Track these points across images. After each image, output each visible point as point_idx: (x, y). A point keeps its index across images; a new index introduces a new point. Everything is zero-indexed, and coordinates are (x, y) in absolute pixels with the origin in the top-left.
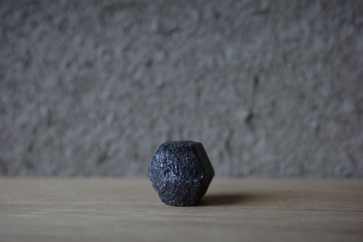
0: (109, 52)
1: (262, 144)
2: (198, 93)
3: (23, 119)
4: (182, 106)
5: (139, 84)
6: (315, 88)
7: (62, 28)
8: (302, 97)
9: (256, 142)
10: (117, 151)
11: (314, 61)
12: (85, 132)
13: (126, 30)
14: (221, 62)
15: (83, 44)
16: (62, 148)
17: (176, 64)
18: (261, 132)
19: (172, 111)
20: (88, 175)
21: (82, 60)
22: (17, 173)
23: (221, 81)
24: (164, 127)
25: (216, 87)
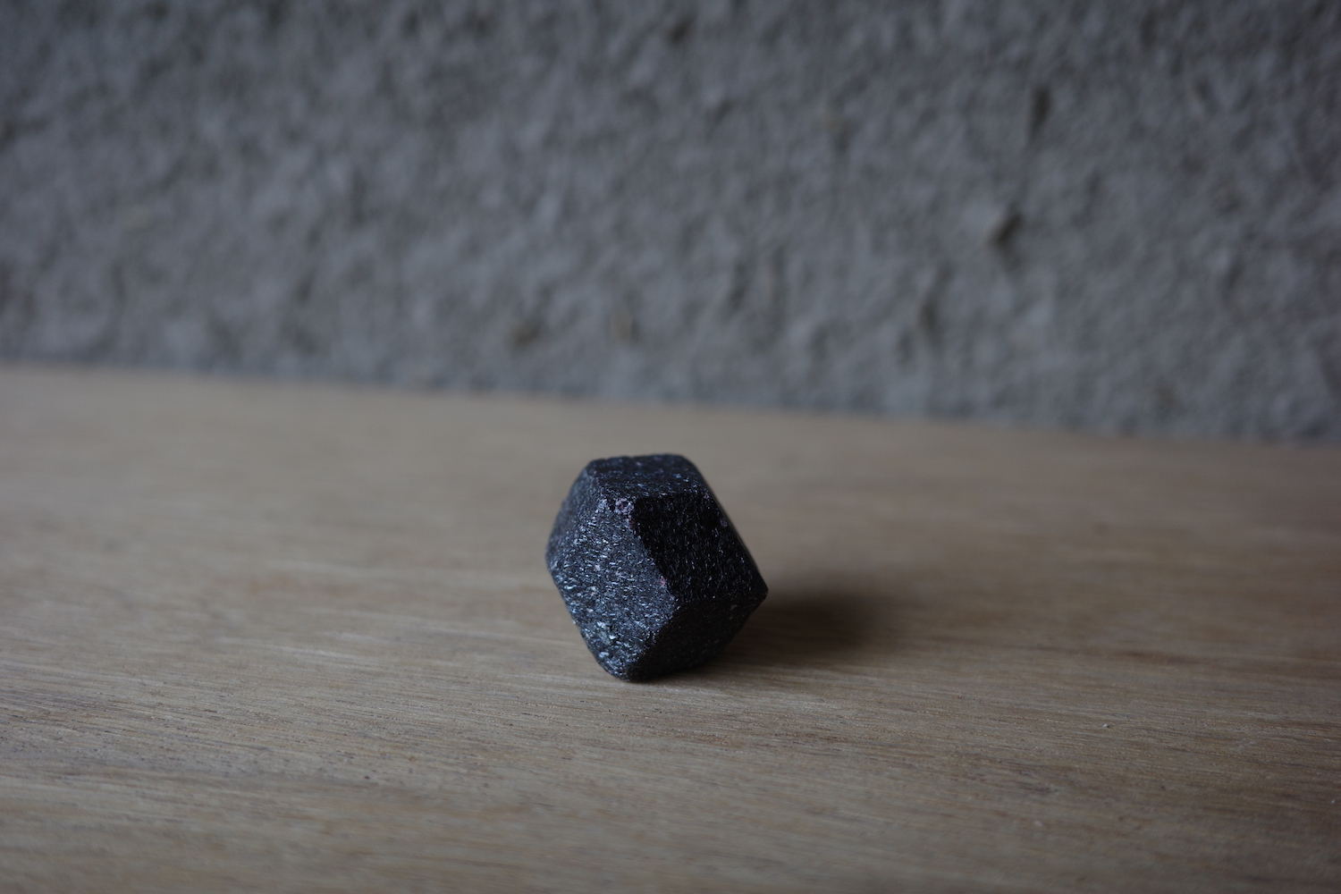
1: (1041, 315)
2: (842, 143)
3: (272, 198)
4: (787, 180)
5: (643, 98)
6: (1242, 141)
8: (1192, 166)
9: (1021, 307)
10: (574, 315)
11: (1252, 43)
12: (473, 249)
14: (924, 36)
16: (400, 295)
17: (771, 37)
18: (1042, 278)
19: (752, 196)
20: (482, 385)
21: (454, 11)
23: (920, 101)
24: (723, 246)
25: (904, 122)
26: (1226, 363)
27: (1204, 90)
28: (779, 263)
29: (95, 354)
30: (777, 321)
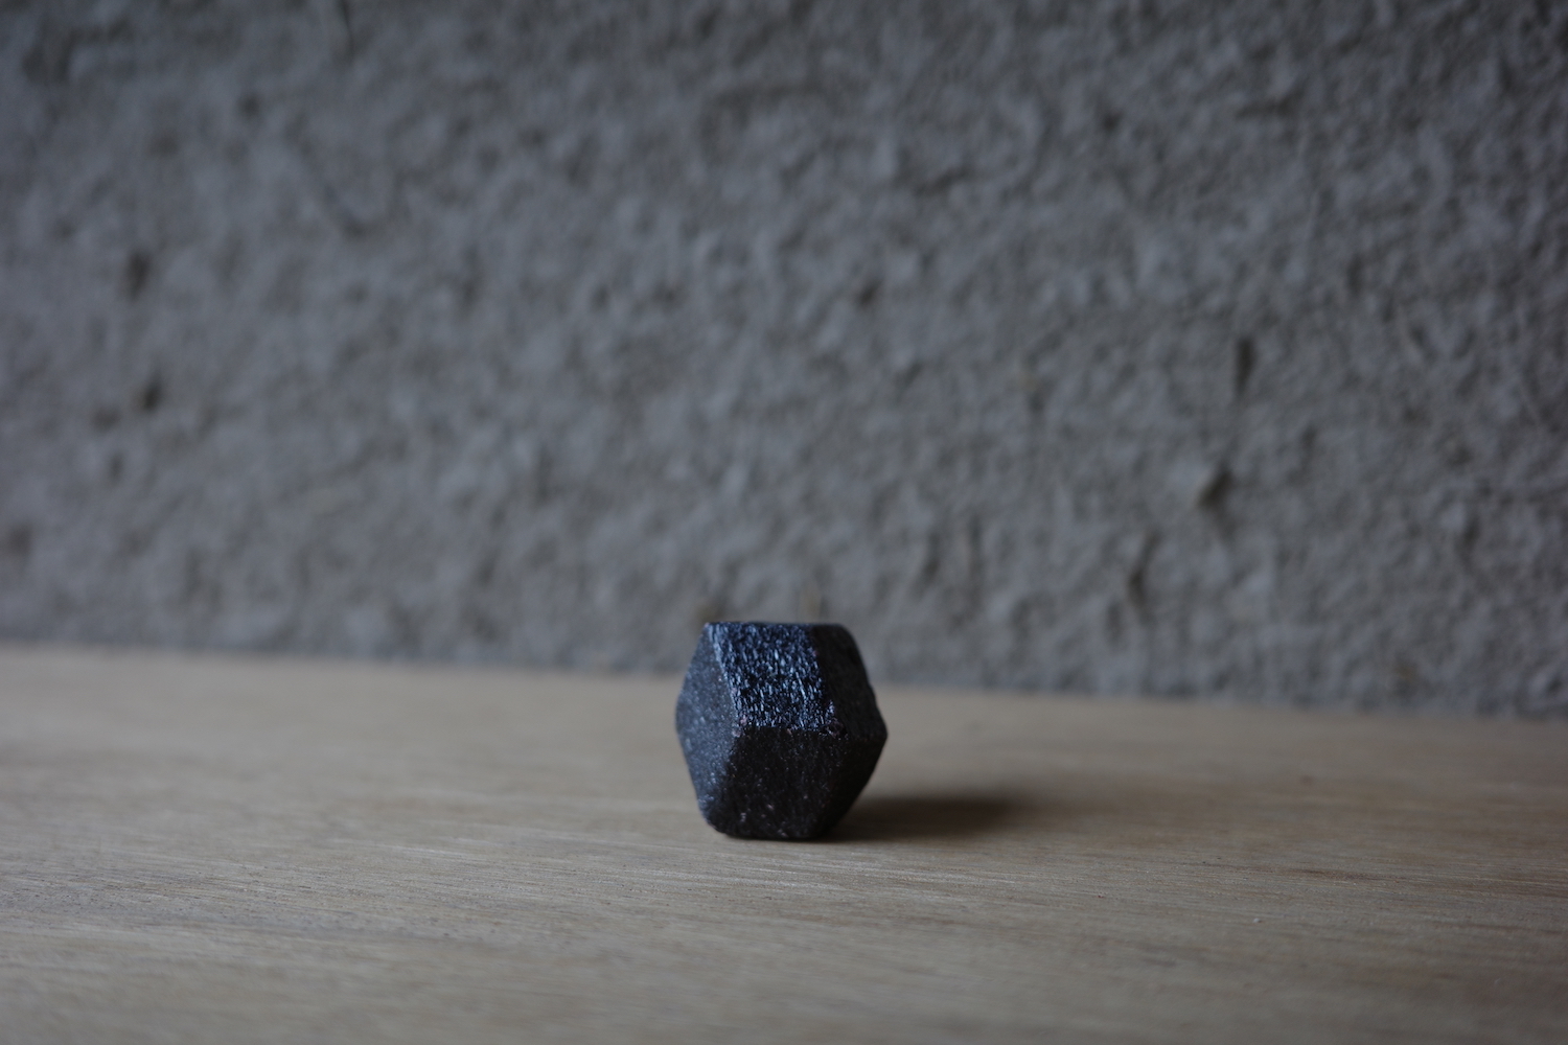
0: (733, 253)
1: (1260, 582)
2: (1037, 404)
3: (459, 476)
4: (981, 444)
5: (831, 364)
6: (1466, 388)
7: (577, 170)
8: (1414, 416)
9: (1238, 577)
10: (763, 591)
12: (658, 525)
13: (790, 177)
14: (1118, 288)
15: (645, 225)
16: (583, 576)
17: (961, 297)
18: (1259, 542)
19: (946, 460)
21: (643, 282)
22: (445, 655)
23: (1118, 357)
24: (917, 516)
25: (1102, 378)
26: (1472, 633)
27: (1419, 335)
28: (975, 534)
29: (277, 644)
30: (975, 595)
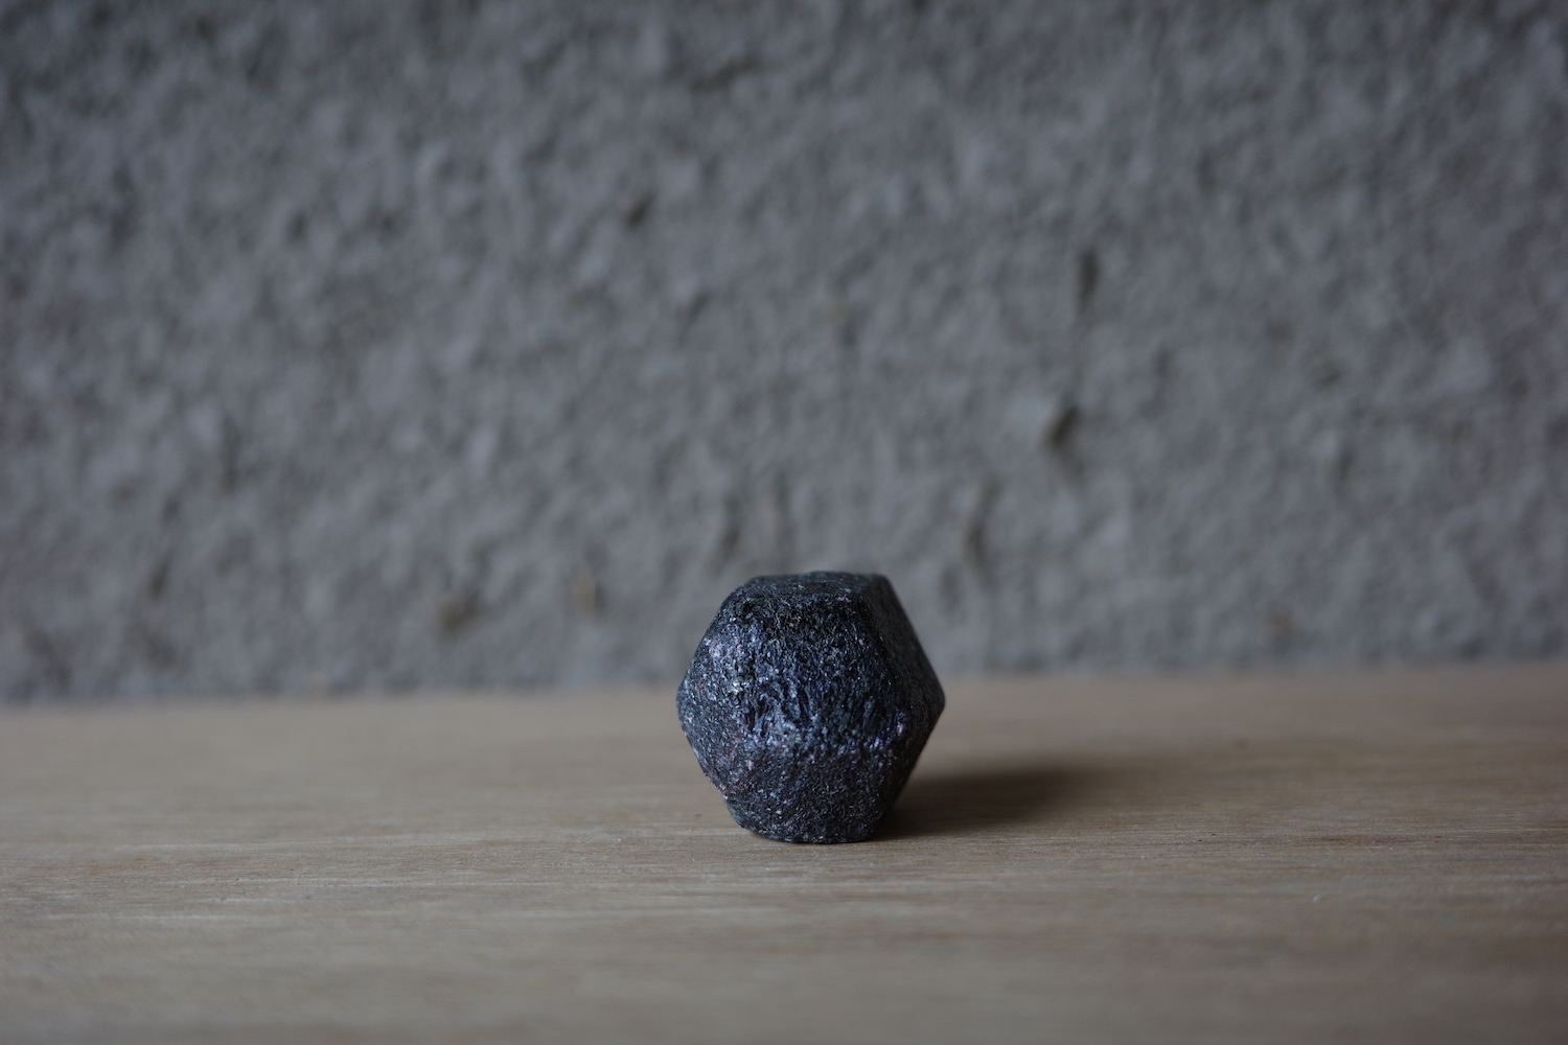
0: (465, 167)
1: (1116, 532)
2: (849, 336)
3: (118, 461)
4: (784, 387)
5: (597, 299)
6: (1334, 296)
7: (259, 69)
8: (1279, 332)
9: (1091, 525)
10: (520, 584)
11: (1328, 180)
12: (384, 508)
13: (536, 72)
14: (938, 196)
15: (352, 137)
16: (289, 576)
17: (752, 213)
18: (1112, 485)
19: (742, 409)
20: (404, 684)
21: (353, 208)
22: (108, 688)
23: (941, 277)
24: (711, 478)
25: (924, 303)
26: (1352, 573)
27: (1280, 238)
28: (782, 495)
